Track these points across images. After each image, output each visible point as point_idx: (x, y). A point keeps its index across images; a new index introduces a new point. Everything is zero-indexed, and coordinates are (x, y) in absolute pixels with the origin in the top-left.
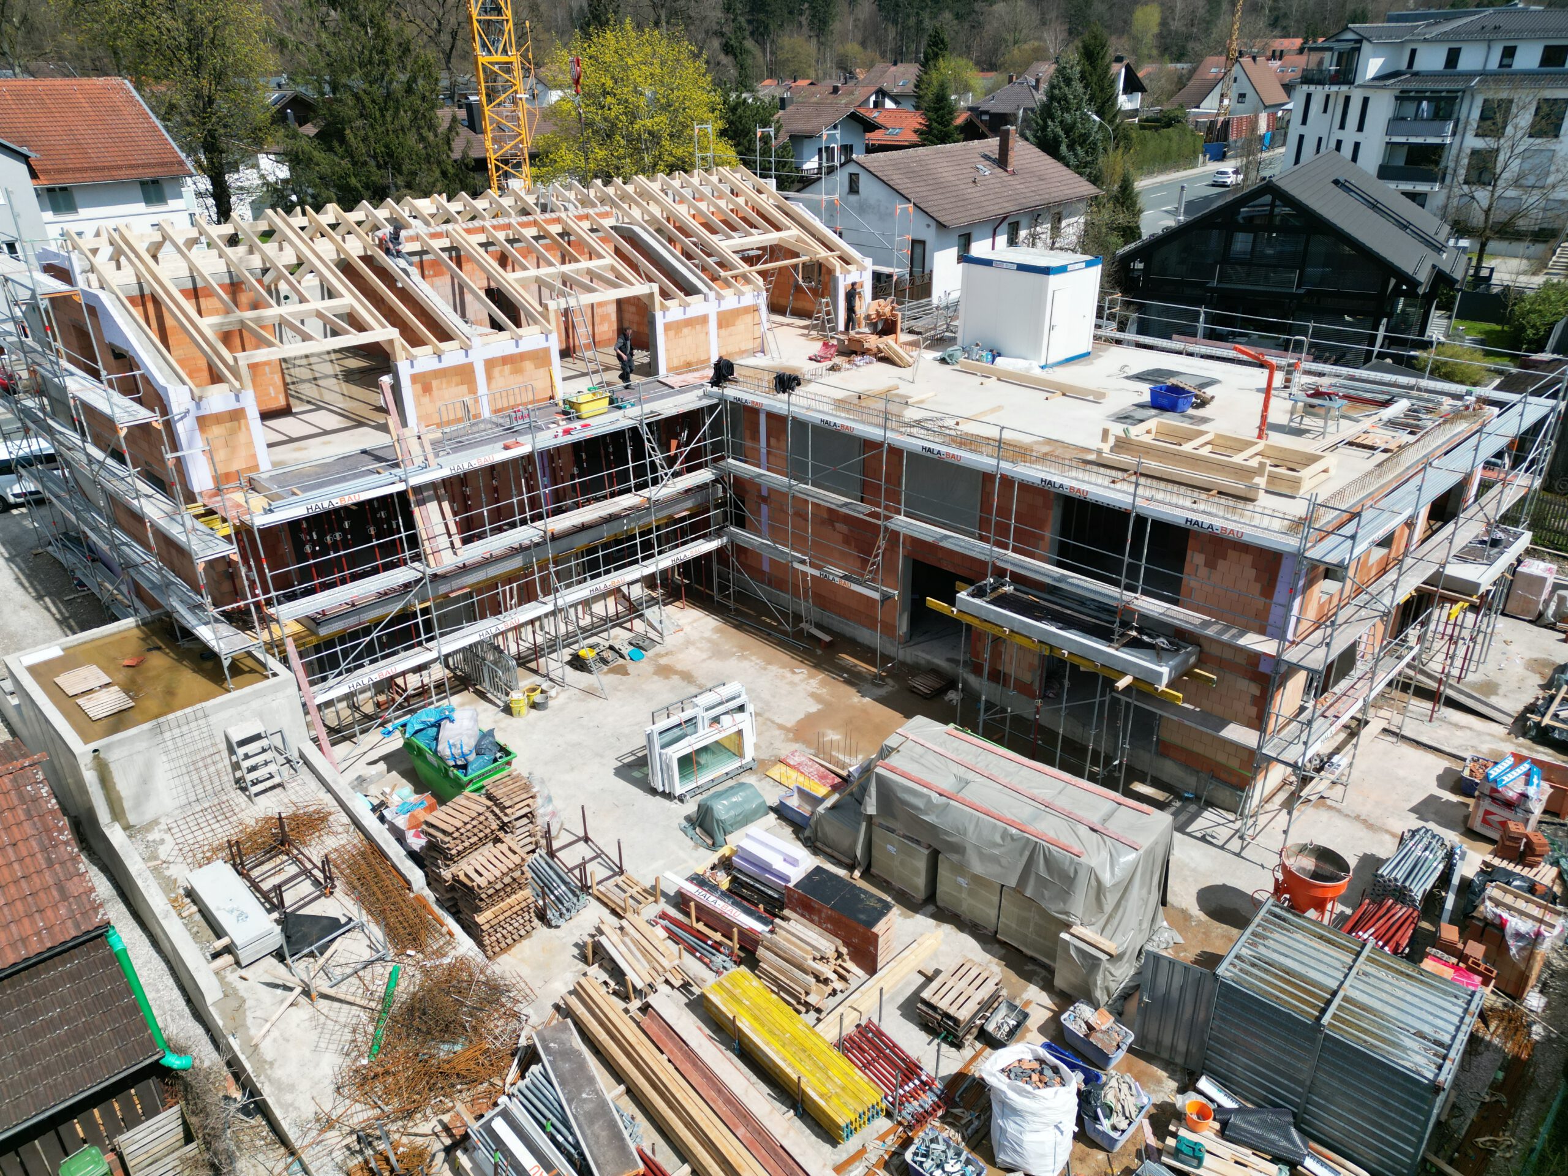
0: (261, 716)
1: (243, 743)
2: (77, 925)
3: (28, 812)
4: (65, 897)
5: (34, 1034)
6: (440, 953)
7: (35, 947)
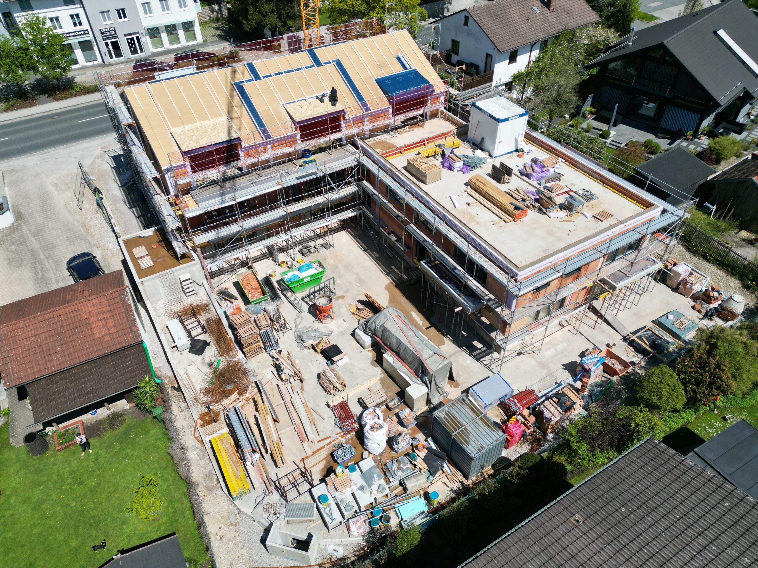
0: (190, 272)
1: (184, 281)
2: (134, 340)
3: (122, 304)
4: (131, 331)
5: (124, 368)
6: (234, 356)
7: (124, 344)
